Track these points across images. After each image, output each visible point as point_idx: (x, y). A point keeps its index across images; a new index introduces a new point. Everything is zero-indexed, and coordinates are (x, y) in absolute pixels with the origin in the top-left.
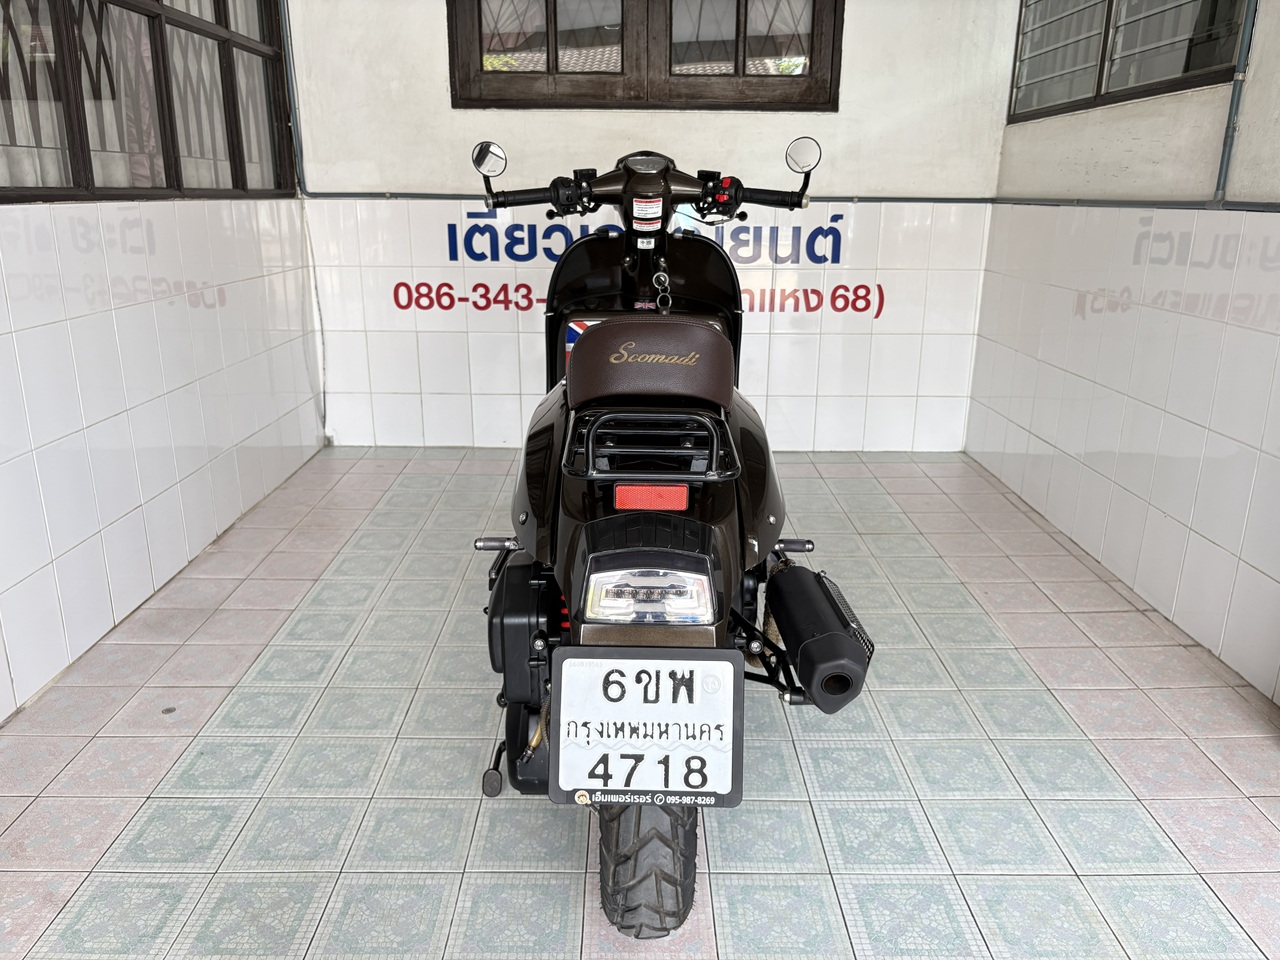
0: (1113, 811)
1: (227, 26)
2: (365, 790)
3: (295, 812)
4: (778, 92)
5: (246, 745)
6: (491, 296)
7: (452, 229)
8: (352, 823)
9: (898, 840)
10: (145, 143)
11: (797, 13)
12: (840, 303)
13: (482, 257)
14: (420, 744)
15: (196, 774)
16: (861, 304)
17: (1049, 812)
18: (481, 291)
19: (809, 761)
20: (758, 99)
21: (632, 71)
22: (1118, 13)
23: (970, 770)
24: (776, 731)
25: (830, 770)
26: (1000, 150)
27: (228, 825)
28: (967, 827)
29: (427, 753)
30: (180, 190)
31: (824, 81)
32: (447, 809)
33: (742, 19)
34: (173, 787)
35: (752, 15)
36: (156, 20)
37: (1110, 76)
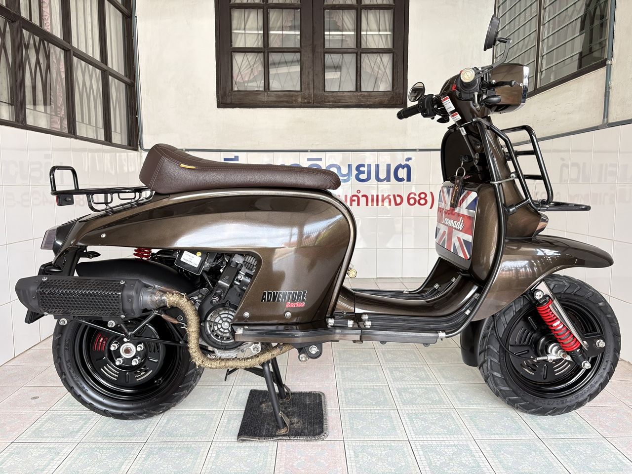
0: (590, 444)
1: (106, 64)
2: (143, 438)
3: (98, 450)
4: (377, 100)
5: (76, 415)
8: (131, 456)
9: (464, 462)
10: (58, 113)
11: (385, 64)
12: (412, 201)
15: (43, 430)
16: (422, 202)
17: (553, 446)
19: (407, 420)
20: (368, 103)
21: (305, 90)
22: (543, 49)
23: (503, 424)
24: (387, 405)
25: (420, 424)
27: (56, 458)
28: (505, 454)
30: (74, 135)
31: (400, 94)
32: (191, 447)
33: (359, 66)
34: (28, 437)
35: (363, 65)
36: (68, 53)
37: (541, 79)
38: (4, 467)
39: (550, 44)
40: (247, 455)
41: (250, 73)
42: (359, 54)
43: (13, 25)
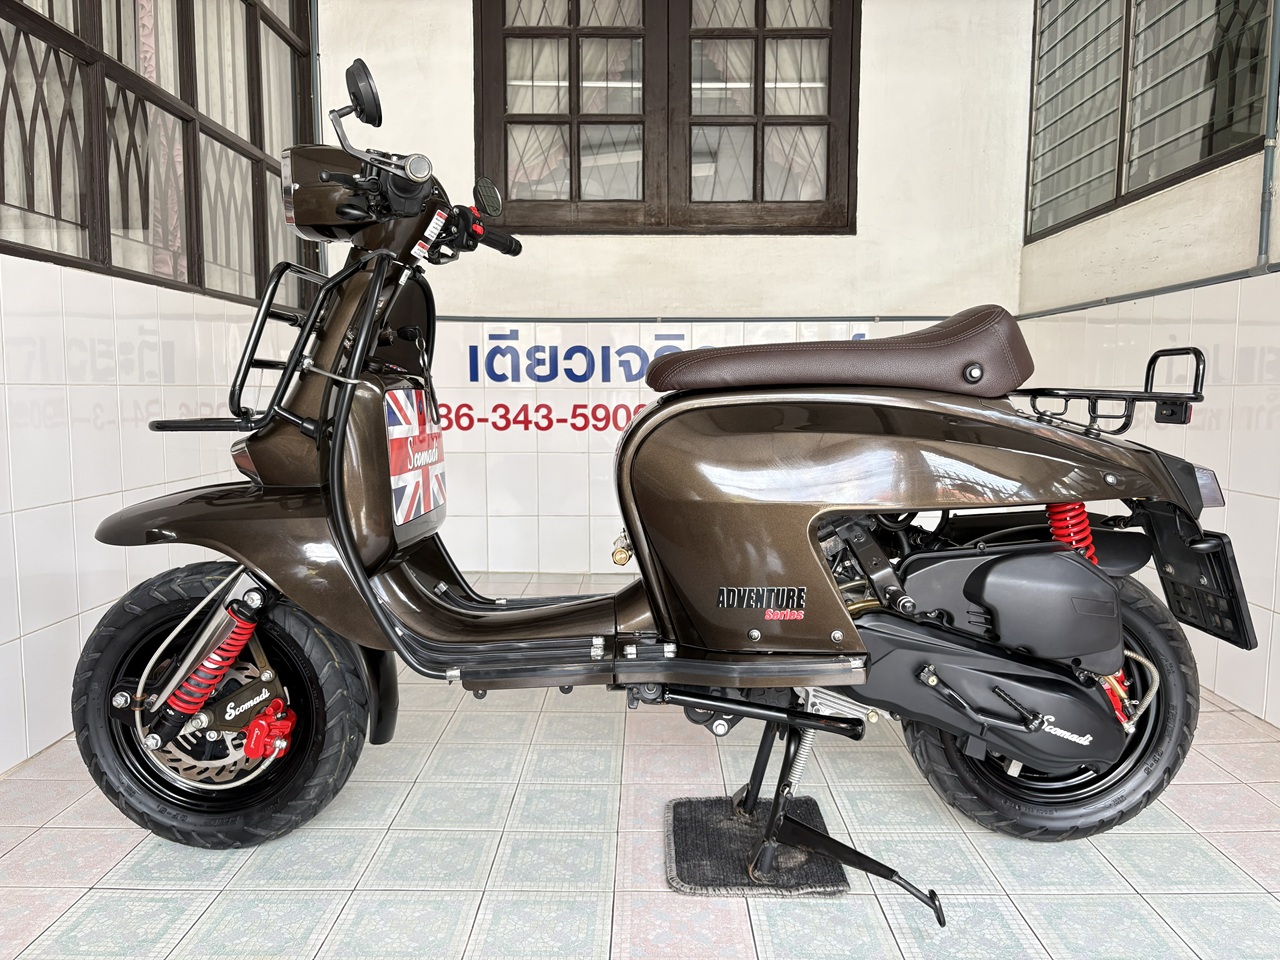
0: (1242, 905)
1: (261, 147)
2: (347, 882)
3: (261, 905)
4: (796, 217)
6: (511, 416)
7: (474, 351)
8: (327, 916)
9: (989, 937)
10: (170, 243)
11: (813, 148)
13: (502, 378)
14: (414, 836)
15: (150, 864)
17: (1166, 907)
18: (501, 411)
20: (777, 224)
21: (653, 199)
22: (1133, 117)
23: (1065, 864)
26: (1019, 271)
27: (179, 918)
28: (1070, 922)
29: (423, 845)
30: (201, 287)
31: (841, 206)
32: (442, 900)
33: (760, 150)
34: (122, 877)
35: (768, 149)
36: (191, 125)
37: (1129, 177)
38: (79, 935)
39: (1148, 106)
40: (555, 918)
41: (541, 165)
42: (760, 126)
43: (89, 70)
